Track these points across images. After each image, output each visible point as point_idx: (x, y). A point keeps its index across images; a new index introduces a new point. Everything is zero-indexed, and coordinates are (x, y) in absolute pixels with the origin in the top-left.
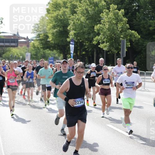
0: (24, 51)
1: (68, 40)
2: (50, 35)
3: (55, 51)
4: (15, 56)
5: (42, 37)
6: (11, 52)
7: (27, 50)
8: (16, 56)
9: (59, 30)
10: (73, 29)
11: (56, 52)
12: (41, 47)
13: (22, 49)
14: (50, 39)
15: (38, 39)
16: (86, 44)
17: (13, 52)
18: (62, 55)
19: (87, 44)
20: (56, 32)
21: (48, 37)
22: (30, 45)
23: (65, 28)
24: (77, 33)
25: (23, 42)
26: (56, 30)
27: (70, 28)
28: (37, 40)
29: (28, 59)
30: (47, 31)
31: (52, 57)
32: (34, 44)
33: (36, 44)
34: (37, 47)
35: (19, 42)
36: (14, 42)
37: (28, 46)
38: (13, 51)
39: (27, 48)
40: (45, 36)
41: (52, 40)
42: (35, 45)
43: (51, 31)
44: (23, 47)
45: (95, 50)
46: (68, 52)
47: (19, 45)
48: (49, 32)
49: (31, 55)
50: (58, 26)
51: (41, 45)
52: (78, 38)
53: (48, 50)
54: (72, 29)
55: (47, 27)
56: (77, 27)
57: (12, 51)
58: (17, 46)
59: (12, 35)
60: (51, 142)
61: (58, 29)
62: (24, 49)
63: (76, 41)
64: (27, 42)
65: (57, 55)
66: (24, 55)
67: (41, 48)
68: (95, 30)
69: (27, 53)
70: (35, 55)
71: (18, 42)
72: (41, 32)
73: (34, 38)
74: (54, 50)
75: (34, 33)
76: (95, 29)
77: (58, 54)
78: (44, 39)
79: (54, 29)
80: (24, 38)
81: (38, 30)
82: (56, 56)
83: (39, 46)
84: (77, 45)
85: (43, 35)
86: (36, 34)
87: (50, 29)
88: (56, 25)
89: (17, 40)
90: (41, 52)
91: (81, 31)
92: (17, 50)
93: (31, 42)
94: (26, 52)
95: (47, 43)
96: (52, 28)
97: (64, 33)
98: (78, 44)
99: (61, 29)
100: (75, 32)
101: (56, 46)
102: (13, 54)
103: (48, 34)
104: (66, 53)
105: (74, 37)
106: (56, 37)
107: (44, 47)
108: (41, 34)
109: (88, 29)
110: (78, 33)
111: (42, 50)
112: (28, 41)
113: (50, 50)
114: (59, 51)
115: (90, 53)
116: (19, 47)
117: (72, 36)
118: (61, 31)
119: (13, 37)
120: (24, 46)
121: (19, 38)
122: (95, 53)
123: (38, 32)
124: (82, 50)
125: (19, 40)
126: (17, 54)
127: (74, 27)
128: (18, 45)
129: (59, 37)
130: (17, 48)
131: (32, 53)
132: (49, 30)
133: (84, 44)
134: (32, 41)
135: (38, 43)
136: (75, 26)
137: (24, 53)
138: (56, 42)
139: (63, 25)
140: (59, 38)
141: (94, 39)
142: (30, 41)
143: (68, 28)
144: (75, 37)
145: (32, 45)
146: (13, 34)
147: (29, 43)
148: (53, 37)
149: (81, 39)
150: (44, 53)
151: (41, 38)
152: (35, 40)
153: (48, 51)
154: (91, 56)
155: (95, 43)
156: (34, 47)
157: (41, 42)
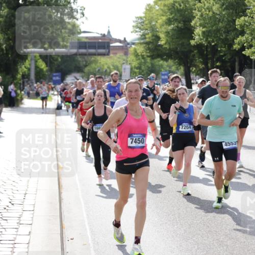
0: (119, 62)
1: (193, 42)
2: (162, 36)
3: (170, 62)
4: (104, 70)
5: (149, 38)
6: (98, 64)
7: (124, 60)
8: (106, 71)
9: (177, 27)
10: (201, 25)
11: (172, 64)
12: (149, 54)
13: (115, 58)
14: (162, 42)
15: (142, 41)
16: (222, 49)
17: (102, 63)
18: (182, 69)
19: (224, 49)
20: (173, 29)
21: (158, 38)
22: (130, 52)
23: (187, 23)
24: (207, 31)
25: (118, 48)
26: (172, 26)
27: (196, 23)
28: (141, 44)
29: (126, 74)
30: (157, 28)
31: (166, 71)
32: (135, 50)
33: (139, 49)
34: (141, 55)
35: (112, 48)
36: (104, 47)
37: (126, 54)
38: (101, 61)
39: (124, 57)
40: (154, 38)
41: (166, 43)
42: (138, 51)
43: (164, 29)
44: (118, 55)
45: (237, 59)
46: (193, 63)
47: (111, 52)
48: (160, 30)
49: (131, 69)
50: (176, 20)
51: (148, 51)
52: (209, 39)
53: (159, 59)
54: (198, 25)
55: (157, 22)
56: (208, 21)
57: (99, 61)
58: (108, 54)
59: (99, 35)
60: (166, 211)
61: (176, 25)
62: (119, 58)
63: (206, 44)
64: (124, 47)
65: (173, 68)
66: (120, 68)
67: (148, 56)
68: (237, 27)
69: (124, 65)
70: (137, 69)
71: (110, 48)
72: (147, 29)
73: (135, 40)
74: (170, 60)
75: (137, 32)
76: (236, 24)
77: (176, 66)
78: (152, 41)
79: (170, 25)
80: (120, 41)
81: (142, 27)
82: (172, 70)
83: (144, 54)
84: (207, 51)
85: (150, 35)
86: (140, 33)
87: (163, 25)
88: (172, 18)
89: (108, 43)
90: (148, 62)
91: (214, 28)
92: (108, 60)
93: (131, 46)
94: (123, 63)
95: (157, 48)
96: (166, 23)
97: (186, 31)
98: (209, 50)
99: (180, 25)
100: (204, 30)
101: (172, 52)
102: (102, 67)
103: (160, 33)
104: (189, 65)
105: (202, 38)
106: (173, 39)
107: (153, 55)
108: (146, 34)
109: (227, 25)
110: (209, 32)
111: (149, 60)
112: (126, 46)
113: (163, 59)
114: (177, 60)
115: (229, 64)
116: (111, 55)
117: (199, 35)
118: (181, 28)
119: (101, 39)
120: (120, 54)
121: (110, 40)
122: (237, 64)
123: (142, 30)
124: (215, 60)
125: (112, 43)
126: (109, 67)
127: (202, 22)
128: (109, 52)
129: (177, 38)
130: (108, 56)
131: (133, 65)
132: (161, 27)
133: (219, 49)
134: (133, 46)
135: (143, 49)
136: (203, 20)
137: (120, 65)
138: (171, 47)
139: (184, 19)
140: (177, 40)
141: (235, 40)
142: (129, 46)
143: (193, 23)
144: (204, 37)
145: (133, 52)
146: (101, 34)
147: (127, 49)
148: (167, 38)
149: (213, 41)
150: (152, 64)
151: (147, 40)
152: (138, 43)
153: (159, 61)
154: (230, 69)
155: (236, 47)
156: (137, 55)
157: (147, 46)
